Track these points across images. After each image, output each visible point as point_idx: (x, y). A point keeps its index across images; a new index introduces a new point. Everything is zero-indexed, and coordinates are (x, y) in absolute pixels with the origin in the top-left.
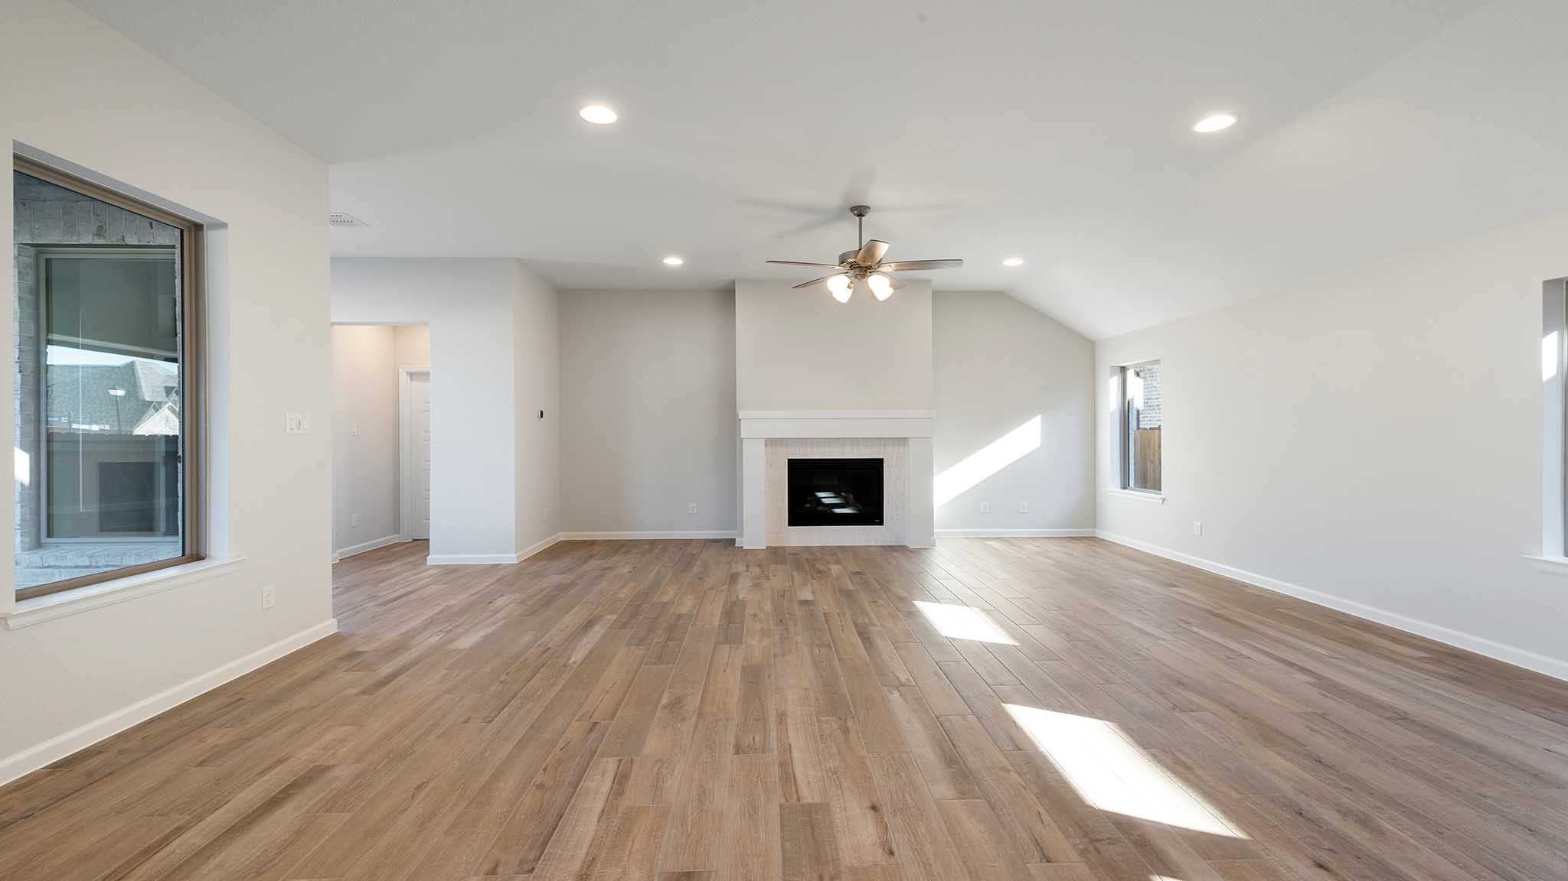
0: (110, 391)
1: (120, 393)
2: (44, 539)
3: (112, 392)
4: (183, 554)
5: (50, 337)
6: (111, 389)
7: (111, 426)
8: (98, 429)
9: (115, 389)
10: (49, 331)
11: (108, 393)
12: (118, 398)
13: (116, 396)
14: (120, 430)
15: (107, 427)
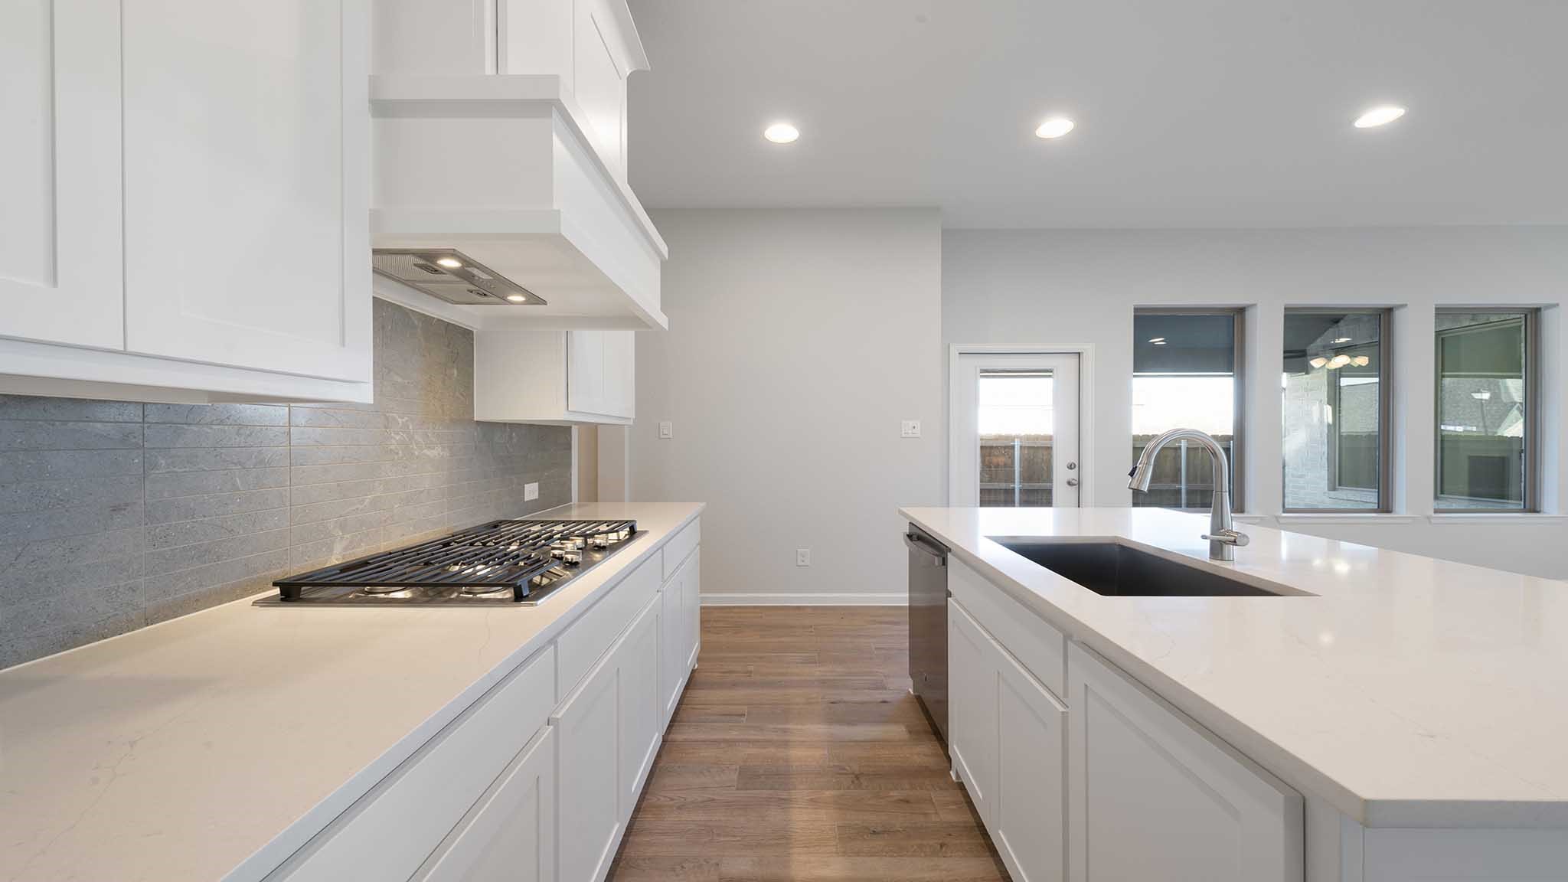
0: (1473, 394)
1: (1486, 396)
2: (1439, 495)
3: (1477, 396)
4: (1525, 507)
5: (1443, 374)
6: (1476, 392)
7: (1477, 427)
8: (1461, 430)
9: (1479, 391)
10: (1443, 371)
11: (1472, 396)
12: (1483, 402)
13: (1482, 400)
14: (1486, 431)
15: (1474, 429)
